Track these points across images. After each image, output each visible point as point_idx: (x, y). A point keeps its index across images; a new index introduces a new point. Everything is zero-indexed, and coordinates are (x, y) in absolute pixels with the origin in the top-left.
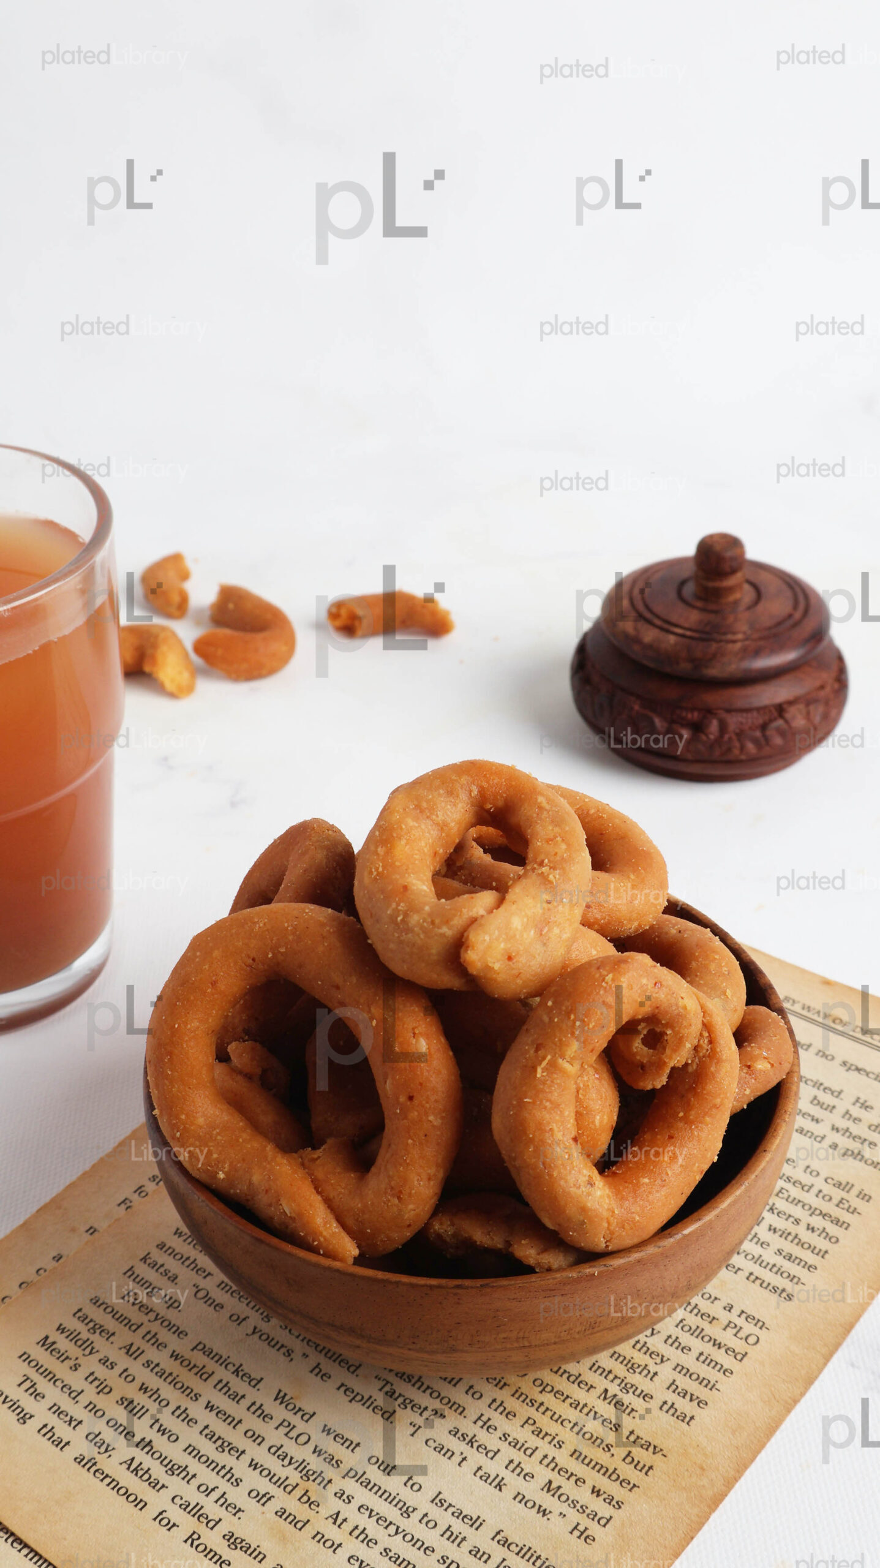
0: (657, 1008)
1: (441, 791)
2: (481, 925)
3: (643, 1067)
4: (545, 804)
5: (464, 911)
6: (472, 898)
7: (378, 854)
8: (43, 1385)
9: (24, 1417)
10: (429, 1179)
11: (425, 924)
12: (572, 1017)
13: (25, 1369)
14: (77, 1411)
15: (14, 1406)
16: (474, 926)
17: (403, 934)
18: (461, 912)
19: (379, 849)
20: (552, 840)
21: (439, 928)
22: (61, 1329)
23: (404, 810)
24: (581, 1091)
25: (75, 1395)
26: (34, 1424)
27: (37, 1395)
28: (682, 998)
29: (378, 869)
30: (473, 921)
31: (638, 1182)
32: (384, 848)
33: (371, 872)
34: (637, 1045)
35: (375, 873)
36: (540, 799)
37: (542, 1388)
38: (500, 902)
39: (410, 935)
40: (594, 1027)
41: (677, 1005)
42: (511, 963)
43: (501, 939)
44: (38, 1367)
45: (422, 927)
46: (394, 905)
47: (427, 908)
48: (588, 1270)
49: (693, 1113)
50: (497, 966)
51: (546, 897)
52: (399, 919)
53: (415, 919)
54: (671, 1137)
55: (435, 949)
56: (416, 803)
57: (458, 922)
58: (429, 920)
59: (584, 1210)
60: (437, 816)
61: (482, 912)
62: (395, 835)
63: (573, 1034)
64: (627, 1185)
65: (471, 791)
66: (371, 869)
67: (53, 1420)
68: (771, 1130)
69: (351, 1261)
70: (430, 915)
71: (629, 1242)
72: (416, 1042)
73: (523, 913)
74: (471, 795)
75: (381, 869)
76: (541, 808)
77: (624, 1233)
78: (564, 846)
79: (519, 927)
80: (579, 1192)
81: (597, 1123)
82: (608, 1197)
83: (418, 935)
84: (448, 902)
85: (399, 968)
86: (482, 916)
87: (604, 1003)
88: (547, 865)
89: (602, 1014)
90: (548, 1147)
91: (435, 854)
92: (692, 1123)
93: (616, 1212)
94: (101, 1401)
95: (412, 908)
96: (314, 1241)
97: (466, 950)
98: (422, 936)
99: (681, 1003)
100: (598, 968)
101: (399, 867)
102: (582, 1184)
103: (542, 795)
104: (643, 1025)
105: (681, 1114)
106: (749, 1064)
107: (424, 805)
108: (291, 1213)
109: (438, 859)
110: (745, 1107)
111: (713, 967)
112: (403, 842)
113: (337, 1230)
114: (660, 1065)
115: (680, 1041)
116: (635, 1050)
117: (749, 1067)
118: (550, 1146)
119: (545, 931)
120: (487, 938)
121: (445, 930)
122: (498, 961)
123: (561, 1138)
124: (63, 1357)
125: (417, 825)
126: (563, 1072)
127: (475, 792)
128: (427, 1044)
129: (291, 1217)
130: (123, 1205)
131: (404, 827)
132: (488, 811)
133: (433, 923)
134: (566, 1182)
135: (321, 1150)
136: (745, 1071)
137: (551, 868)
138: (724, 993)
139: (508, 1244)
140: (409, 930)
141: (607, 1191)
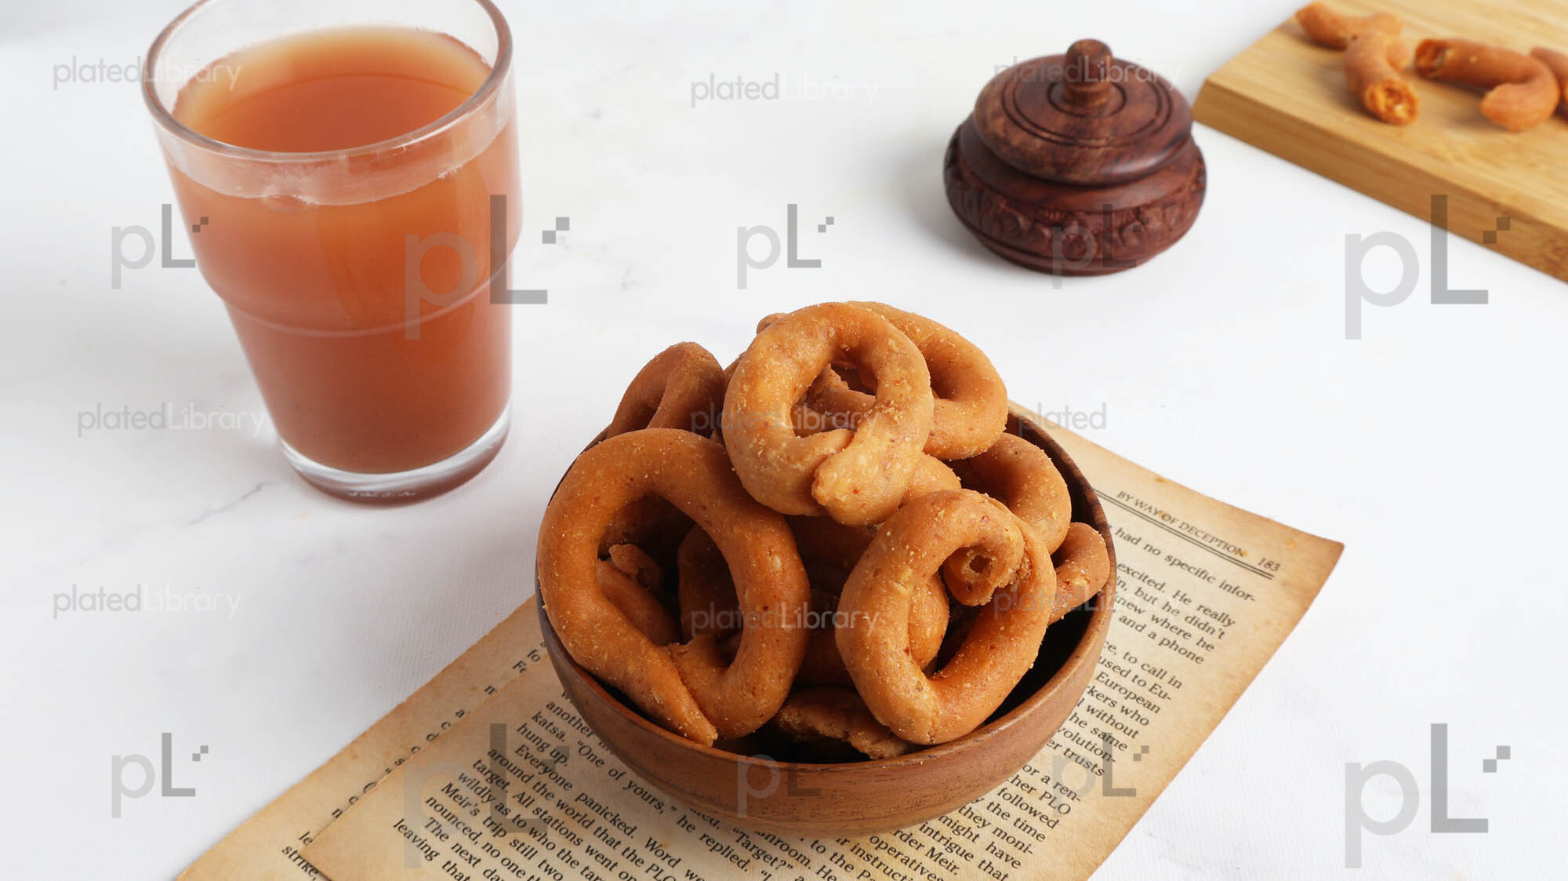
0: (984, 539)
1: (802, 333)
2: (830, 463)
3: (970, 587)
4: (895, 348)
5: (817, 449)
6: (824, 437)
7: (743, 392)
8: (447, 827)
9: (431, 855)
10: (780, 678)
11: (782, 460)
12: (907, 547)
13: (430, 812)
14: (476, 851)
15: (423, 845)
16: (825, 463)
17: (763, 467)
18: (814, 450)
19: (745, 386)
20: (898, 382)
21: (793, 464)
22: (463, 778)
23: (768, 349)
24: (915, 607)
25: (474, 837)
26: (439, 861)
27: (443, 836)
28: (1007, 530)
29: (742, 405)
30: (824, 459)
31: (962, 687)
32: (749, 386)
33: (736, 408)
34: (965, 568)
35: (740, 409)
36: (891, 342)
37: (877, 844)
38: (849, 440)
39: (768, 469)
40: (926, 556)
41: (1001, 536)
42: (856, 496)
43: (848, 476)
44: (443, 811)
45: (778, 462)
46: (755, 440)
47: (784, 445)
48: (914, 759)
49: (1013, 627)
50: (843, 499)
51: (888, 435)
52: (759, 453)
53: (773, 454)
54: (992, 647)
55: (790, 483)
56: (779, 343)
57: (810, 459)
58: (786, 456)
59: (911, 711)
60: (798, 355)
61: (832, 450)
62: (758, 373)
63: (907, 562)
64: (951, 689)
65: (828, 333)
66: (737, 404)
67: (455, 858)
68: (1085, 638)
69: (711, 744)
70: (786, 451)
71: (951, 737)
72: (772, 559)
73: (869, 451)
74: (828, 336)
75: (745, 405)
76: (891, 351)
77: (947, 731)
78: (909, 388)
79: (865, 464)
80: (908, 696)
81: (928, 634)
82: (934, 699)
83: (775, 469)
84: (803, 439)
85: (759, 496)
86: (833, 454)
87: (936, 535)
88: (892, 406)
89: (933, 545)
90: (882, 658)
91: (795, 389)
92: (1012, 636)
93: (941, 713)
94: (498, 843)
95: (772, 444)
96: (679, 725)
97: (817, 486)
98: (778, 470)
99: (1005, 534)
100: (933, 504)
101: (760, 404)
102: (911, 689)
103: (893, 338)
104: (971, 551)
105: (1002, 628)
106: (1067, 580)
107: (786, 345)
108: (660, 701)
109: (797, 393)
110: (1063, 618)
111: (1042, 490)
112: (766, 381)
113: (699, 717)
114: (985, 586)
115: (1004, 567)
116: (964, 573)
117: (1068, 583)
118: (884, 657)
119: (888, 466)
120: (835, 475)
121: (799, 466)
122: (845, 494)
123: (894, 650)
124: (463, 803)
125: (779, 364)
126: (898, 593)
127: (833, 334)
128: (782, 561)
129: (660, 705)
130: (518, 667)
131: (767, 366)
132: (844, 350)
133: (788, 458)
134: (897, 687)
135: (687, 646)
136: (1064, 587)
137: (896, 409)
138: (1050, 514)
139: (847, 735)
140: (767, 464)
141: (933, 694)
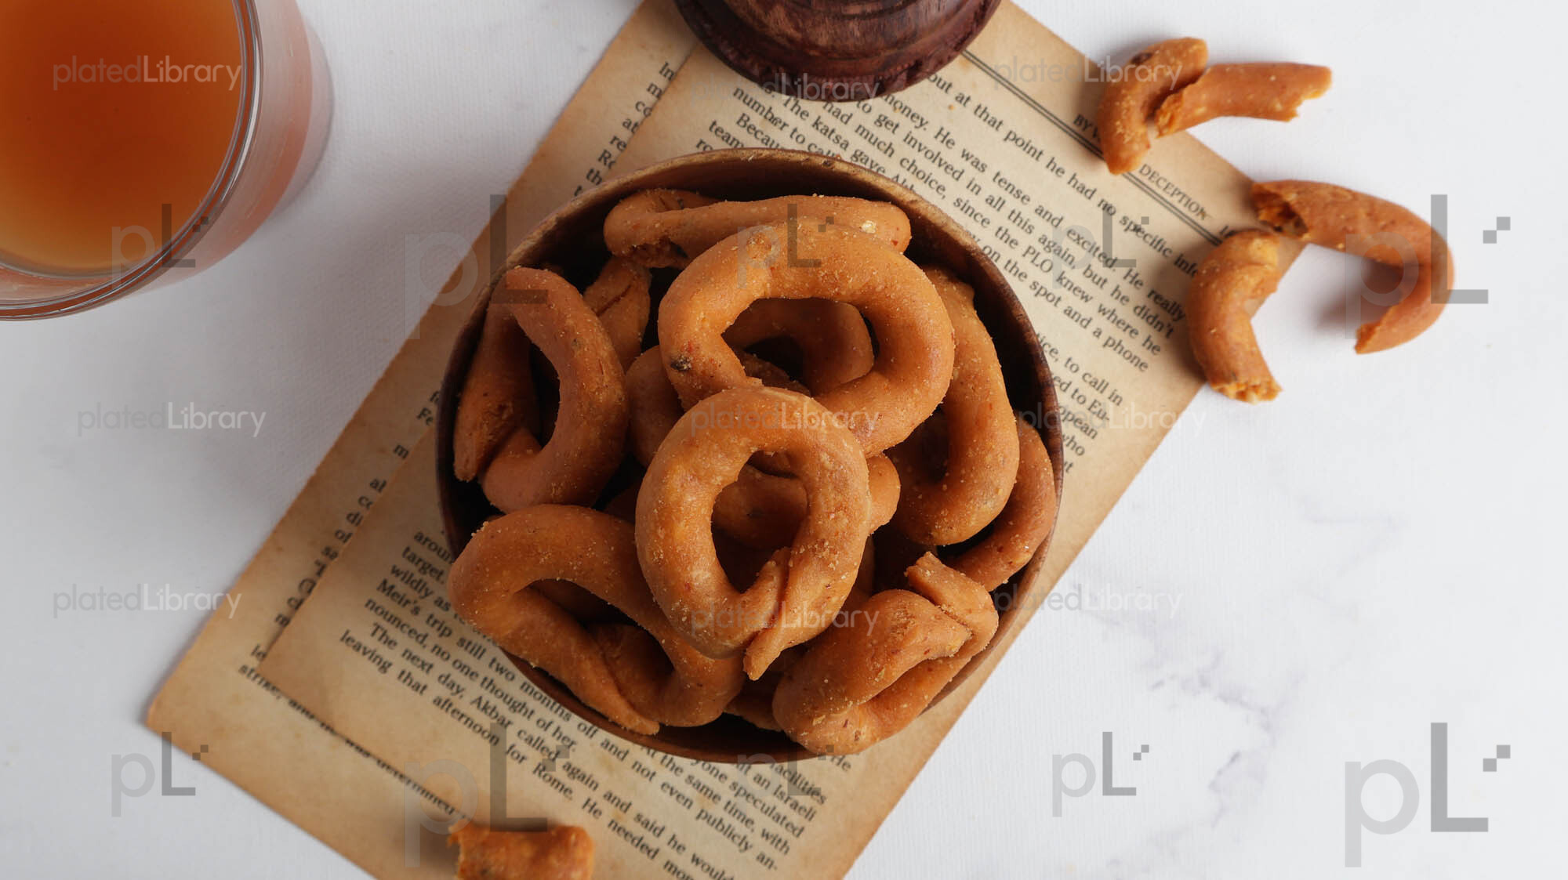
8: (394, 633)
9: (384, 667)
11: (709, 633)
13: (374, 618)
14: (427, 656)
15: (373, 656)
18: (743, 626)
19: (659, 531)
22: (396, 571)
25: (422, 639)
26: (394, 671)
27: (391, 643)
32: (663, 528)
35: (657, 562)
39: (696, 637)
44: (384, 614)
46: (679, 603)
51: (824, 581)
52: (683, 620)
67: (409, 666)
94: (446, 644)
112: (682, 524)
124: (403, 601)
130: (423, 417)
